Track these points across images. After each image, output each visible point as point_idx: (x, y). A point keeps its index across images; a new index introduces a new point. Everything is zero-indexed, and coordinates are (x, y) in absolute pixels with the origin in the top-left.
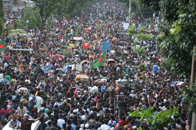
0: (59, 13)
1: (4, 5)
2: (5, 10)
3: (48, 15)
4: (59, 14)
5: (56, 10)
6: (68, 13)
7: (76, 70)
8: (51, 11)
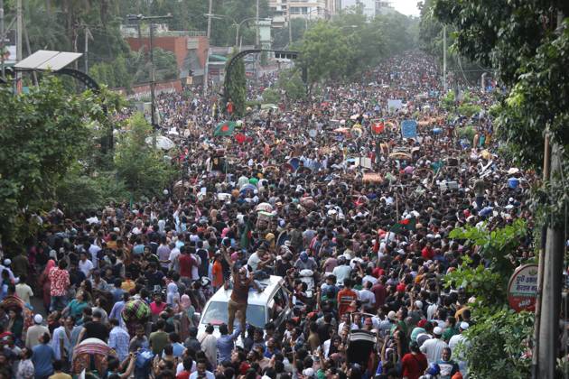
3: (315, 80)
4: (332, 78)
5: (328, 72)
7: (361, 167)
8: (320, 73)
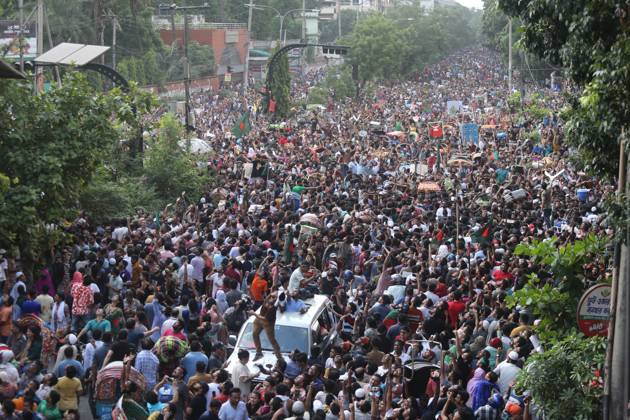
0: (386, 74)
1: (290, 64)
2: (292, 73)
3: (367, 78)
4: (385, 76)
5: (381, 70)
6: (402, 74)
7: (417, 175)
8: (372, 70)
